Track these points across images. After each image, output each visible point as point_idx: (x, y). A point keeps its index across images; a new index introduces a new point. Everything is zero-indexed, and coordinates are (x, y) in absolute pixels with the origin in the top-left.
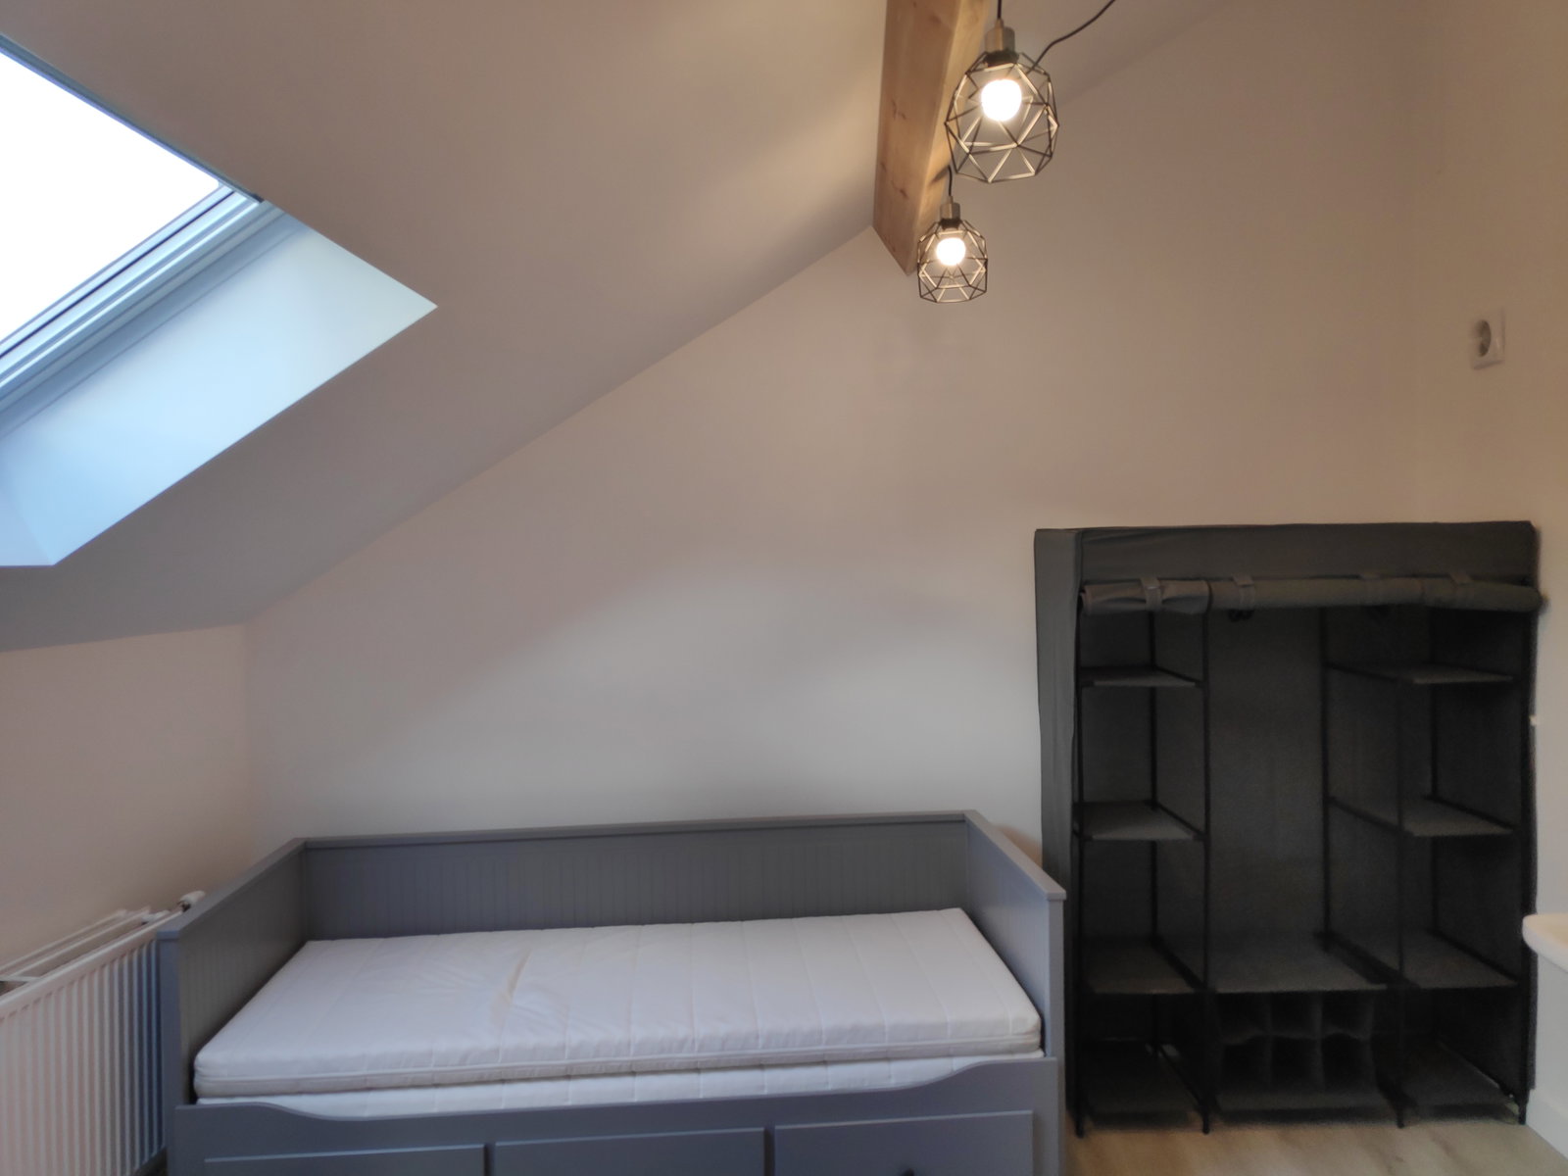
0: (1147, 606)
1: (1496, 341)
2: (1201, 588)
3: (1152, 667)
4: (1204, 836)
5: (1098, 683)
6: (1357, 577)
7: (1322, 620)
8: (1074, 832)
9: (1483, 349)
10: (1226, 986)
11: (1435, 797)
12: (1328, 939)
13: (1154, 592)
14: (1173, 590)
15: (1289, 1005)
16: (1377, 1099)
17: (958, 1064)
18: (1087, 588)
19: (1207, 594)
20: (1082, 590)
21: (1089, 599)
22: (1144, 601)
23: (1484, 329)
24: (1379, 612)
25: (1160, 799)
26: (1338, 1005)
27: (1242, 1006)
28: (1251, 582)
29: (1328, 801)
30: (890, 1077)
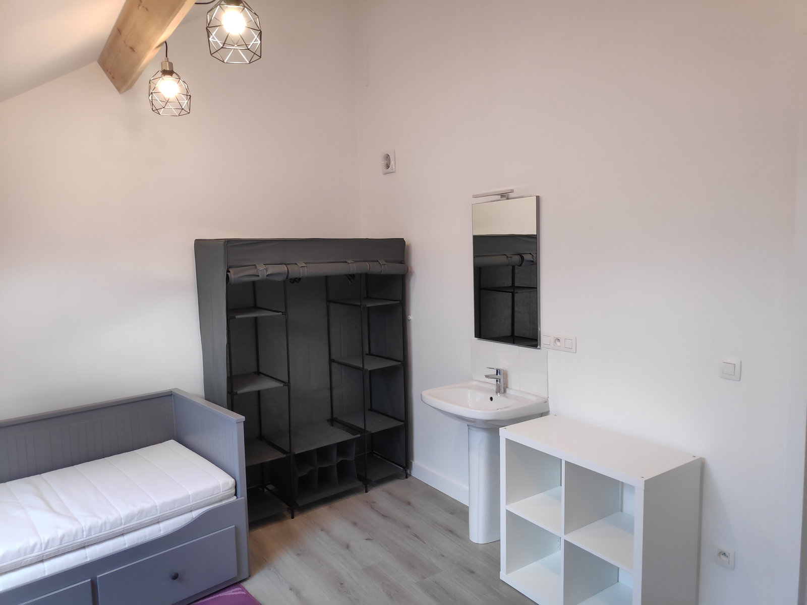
0: (260, 278)
1: (392, 163)
2: (283, 268)
3: (255, 308)
4: (287, 384)
5: (237, 317)
6: (346, 262)
7: (326, 280)
8: (228, 392)
9: (388, 166)
10: (298, 451)
11: (370, 354)
12: (333, 421)
13: (263, 270)
14: (272, 270)
15: (323, 453)
16: (359, 484)
17: (195, 514)
18: (230, 270)
19: (286, 272)
20: (228, 271)
21: (232, 276)
22: (259, 276)
23: (387, 157)
24: (351, 277)
25: (261, 370)
26: (342, 447)
27: (304, 458)
28: (305, 265)
29: (331, 361)
30: (160, 530)
